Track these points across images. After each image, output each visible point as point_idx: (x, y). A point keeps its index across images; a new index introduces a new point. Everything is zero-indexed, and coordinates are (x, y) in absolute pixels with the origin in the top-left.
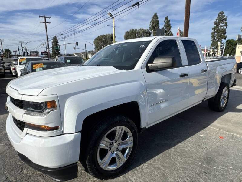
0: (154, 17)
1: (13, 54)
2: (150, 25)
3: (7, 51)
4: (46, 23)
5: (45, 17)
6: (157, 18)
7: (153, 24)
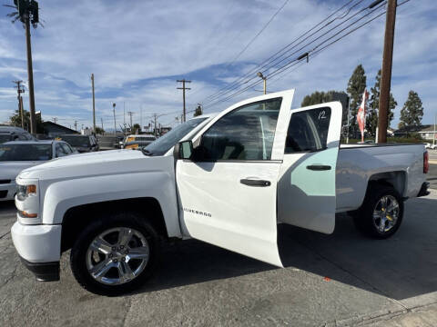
0: (356, 72)
1: (143, 130)
2: (349, 84)
3: (137, 126)
4: (184, 89)
5: (184, 82)
6: (363, 73)
7: (354, 83)
